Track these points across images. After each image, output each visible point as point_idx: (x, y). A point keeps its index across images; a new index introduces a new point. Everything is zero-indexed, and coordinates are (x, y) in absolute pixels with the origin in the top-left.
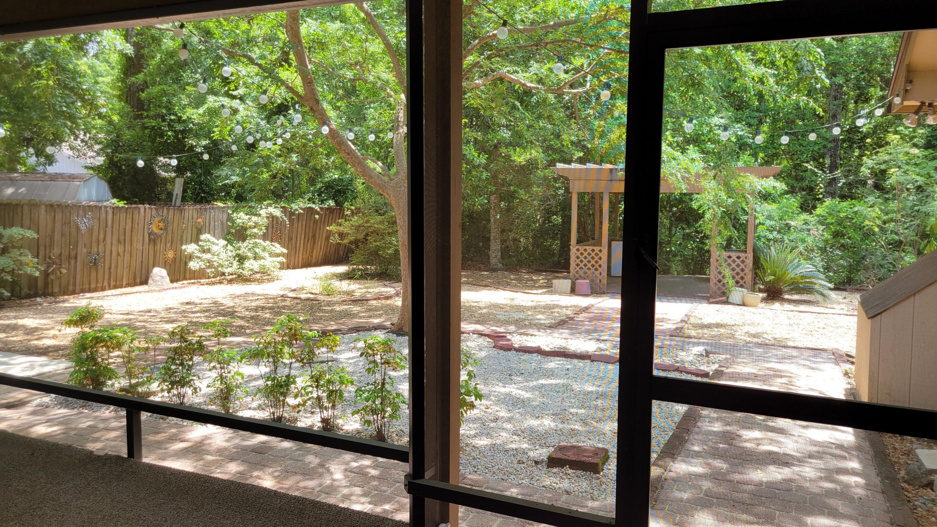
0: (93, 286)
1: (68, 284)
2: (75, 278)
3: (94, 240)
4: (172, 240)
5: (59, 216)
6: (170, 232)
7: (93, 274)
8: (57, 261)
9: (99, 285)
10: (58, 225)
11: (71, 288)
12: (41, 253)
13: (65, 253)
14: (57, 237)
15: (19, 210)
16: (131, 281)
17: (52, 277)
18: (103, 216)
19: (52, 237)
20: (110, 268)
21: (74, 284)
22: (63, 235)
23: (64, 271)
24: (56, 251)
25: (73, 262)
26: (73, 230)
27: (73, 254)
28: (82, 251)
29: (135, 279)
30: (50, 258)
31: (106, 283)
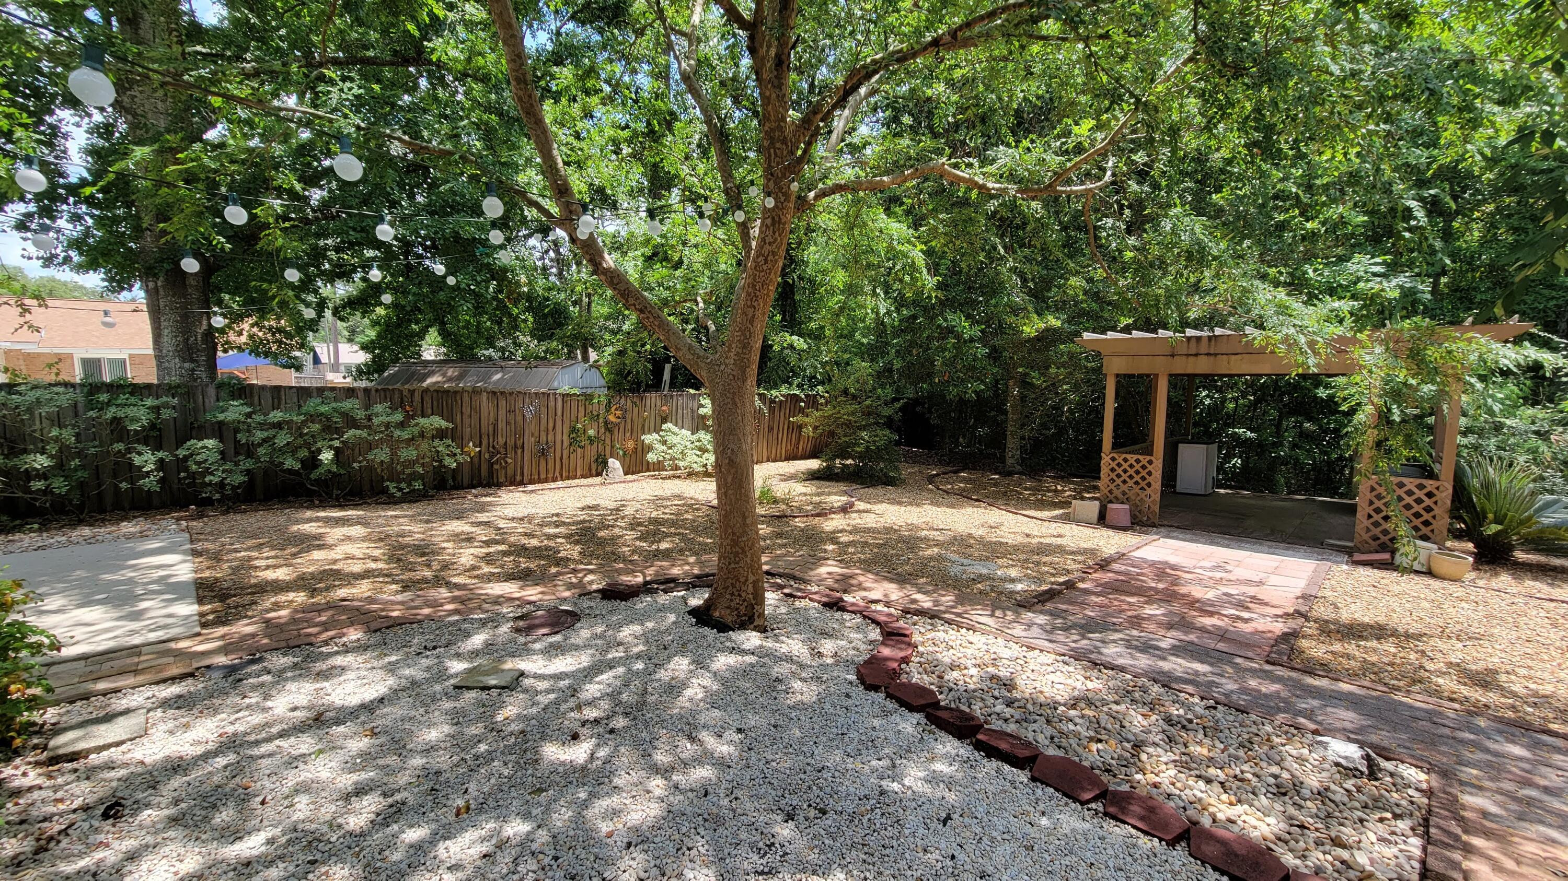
0: (543, 476)
1: (515, 475)
2: (522, 468)
3: (542, 428)
4: (632, 430)
5: (502, 403)
6: (629, 421)
7: (543, 463)
8: (502, 450)
9: (551, 475)
10: (502, 412)
11: (518, 478)
12: (485, 442)
13: (511, 442)
14: (502, 425)
15: (458, 398)
16: (586, 471)
17: (496, 467)
18: (552, 403)
19: (495, 426)
20: (561, 459)
21: (522, 474)
22: (507, 423)
23: (509, 461)
24: (501, 440)
25: (519, 451)
26: (519, 418)
27: (519, 443)
28: (529, 441)
29: (590, 470)
30: (494, 447)
31: (557, 474)
